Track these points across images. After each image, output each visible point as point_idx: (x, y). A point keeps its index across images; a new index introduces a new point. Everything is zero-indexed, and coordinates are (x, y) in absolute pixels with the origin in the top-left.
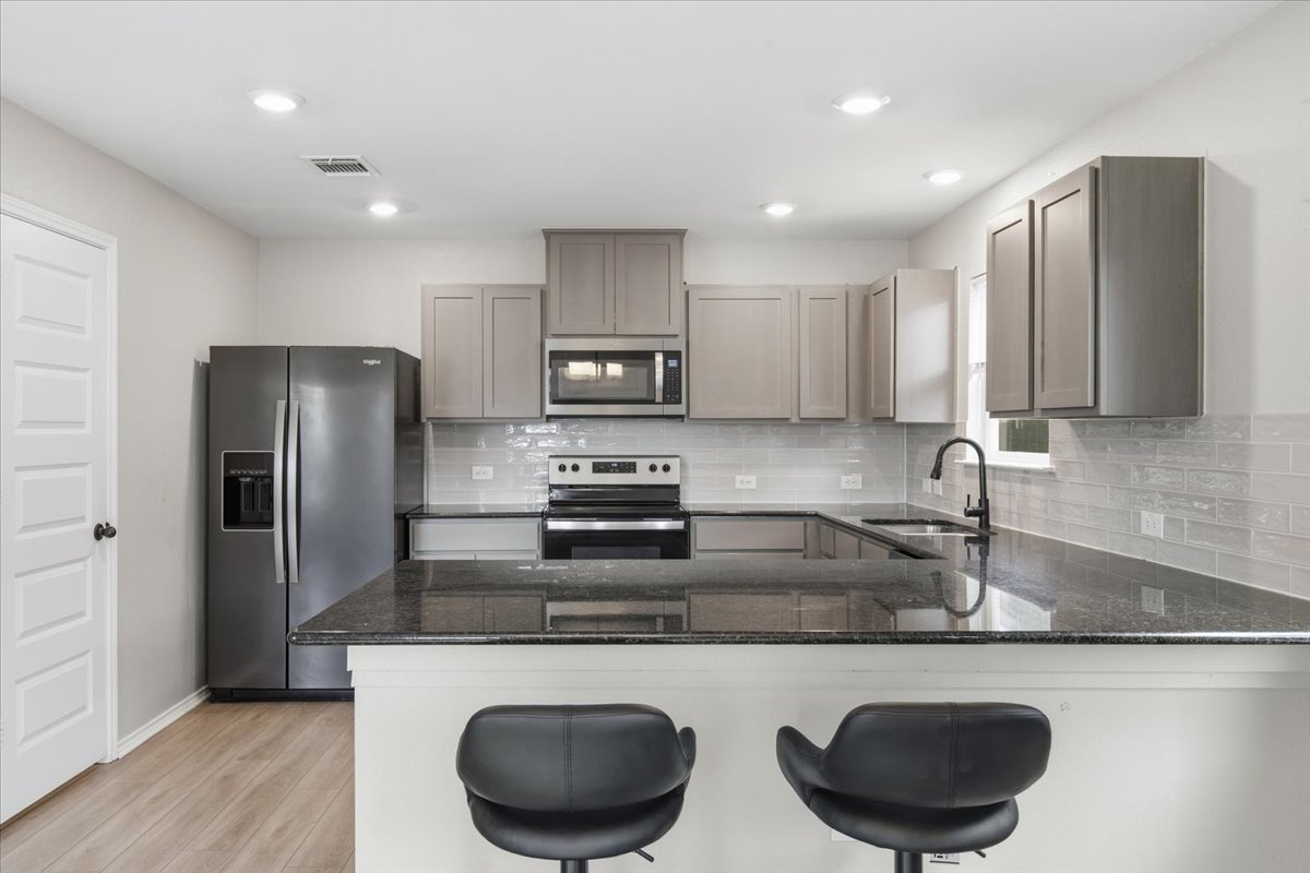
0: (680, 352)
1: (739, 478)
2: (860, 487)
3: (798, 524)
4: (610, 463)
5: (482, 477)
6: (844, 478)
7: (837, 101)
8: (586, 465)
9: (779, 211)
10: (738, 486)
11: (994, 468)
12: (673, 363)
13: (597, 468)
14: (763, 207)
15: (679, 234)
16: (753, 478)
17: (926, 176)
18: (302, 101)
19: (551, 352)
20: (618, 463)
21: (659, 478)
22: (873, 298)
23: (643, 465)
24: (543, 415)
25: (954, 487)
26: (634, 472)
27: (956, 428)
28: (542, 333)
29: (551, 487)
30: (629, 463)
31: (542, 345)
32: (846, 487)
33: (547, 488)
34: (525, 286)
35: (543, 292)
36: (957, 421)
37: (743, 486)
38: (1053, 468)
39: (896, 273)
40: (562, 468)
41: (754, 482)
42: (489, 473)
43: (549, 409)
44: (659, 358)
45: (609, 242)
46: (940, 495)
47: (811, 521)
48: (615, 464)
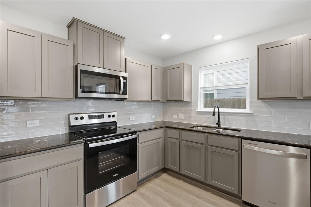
0: (127, 77)
1: (131, 117)
2: (155, 118)
3: (161, 130)
4: (95, 115)
5: (33, 125)
6: (152, 116)
8: (86, 116)
9: (166, 37)
11: (222, 113)
12: (125, 81)
13: (90, 117)
15: (123, 38)
16: (134, 117)
19: (81, 70)
20: (98, 115)
21: (112, 120)
22: (169, 71)
23: (106, 115)
24: (76, 97)
25: (191, 117)
26: (104, 118)
27: (192, 103)
28: (74, 62)
29: (71, 127)
30: (102, 115)
31: (76, 67)
32: (152, 118)
33: (68, 127)
34: (66, 40)
35: (74, 45)
36: (192, 101)
37: (132, 120)
38: (251, 112)
39: (184, 63)
40: (76, 119)
41: (134, 118)
42: (38, 123)
43: (81, 94)
44: (121, 79)
45: (102, 33)
46: (183, 119)
47: (163, 129)
48: (97, 116)
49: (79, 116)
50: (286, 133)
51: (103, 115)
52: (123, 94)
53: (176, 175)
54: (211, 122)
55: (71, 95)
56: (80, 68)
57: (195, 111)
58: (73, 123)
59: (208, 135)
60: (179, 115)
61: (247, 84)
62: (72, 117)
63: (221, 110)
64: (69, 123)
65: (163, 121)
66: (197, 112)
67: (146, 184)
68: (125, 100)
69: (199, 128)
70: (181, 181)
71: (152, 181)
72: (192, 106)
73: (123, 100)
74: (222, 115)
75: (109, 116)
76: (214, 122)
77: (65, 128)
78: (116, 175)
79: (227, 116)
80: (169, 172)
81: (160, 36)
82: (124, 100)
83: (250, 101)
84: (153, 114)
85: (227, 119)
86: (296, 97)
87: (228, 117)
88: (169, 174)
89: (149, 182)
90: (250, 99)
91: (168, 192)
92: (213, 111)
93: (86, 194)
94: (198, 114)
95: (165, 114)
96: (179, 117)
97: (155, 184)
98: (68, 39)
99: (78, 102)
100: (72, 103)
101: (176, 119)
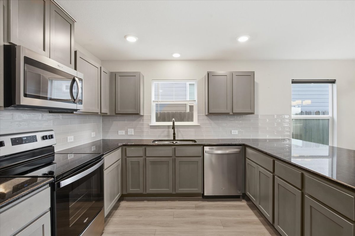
0: (82, 80)
1: (69, 137)
6: (92, 134)
8: (7, 140)
10: (68, 141)
13: (14, 142)
16: (72, 137)
19: (24, 57)
22: (119, 77)
23: (39, 136)
25: (143, 132)
27: (144, 116)
30: (33, 136)
32: (92, 136)
36: (144, 115)
38: (199, 124)
41: (73, 139)
46: (132, 135)
48: (25, 138)
50: (220, 138)
51: (36, 136)
53: (136, 198)
54: (165, 135)
57: (149, 125)
59: (175, 147)
60: (128, 131)
61: (195, 101)
63: (177, 123)
65: (102, 139)
66: (150, 126)
67: (110, 221)
68: (75, 112)
69: (156, 142)
70: (145, 202)
71: (114, 214)
72: (144, 120)
73: (71, 111)
74: (177, 128)
75: (45, 138)
76: (168, 136)
78: (87, 219)
79: (179, 129)
80: (126, 198)
81: (125, 37)
82: (72, 113)
83: (198, 115)
84: (93, 132)
85: (180, 131)
86: (229, 113)
88: (128, 200)
89: (111, 217)
90: (198, 114)
91: (141, 217)
92: (172, 125)
94: (151, 128)
95: (105, 131)
96: (128, 133)
97: (120, 216)
101: (123, 135)
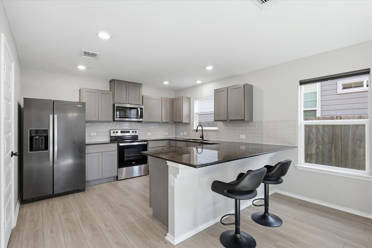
0: (143, 108)
1: (148, 133)
2: (168, 134)
3: (166, 141)
4: (124, 131)
5: (93, 135)
6: (165, 133)
7: (205, 67)
8: (119, 131)
9: (166, 83)
10: (148, 135)
11: (204, 130)
12: (141, 110)
13: (122, 132)
14: (163, 82)
15: (141, 84)
17: (196, 81)
18: (111, 37)
19: (116, 106)
20: (126, 131)
21: (134, 134)
22: (175, 101)
23: (131, 131)
24: (114, 120)
25: (190, 133)
26: (129, 133)
27: (191, 124)
28: (113, 102)
29: (111, 137)
31: (114, 105)
32: (165, 134)
33: (109, 137)
34: (108, 91)
35: (113, 93)
36: (191, 122)
37: (149, 135)
38: (218, 129)
39: (183, 97)
40: (114, 132)
41: (151, 134)
42: (95, 134)
43: (116, 119)
44: (139, 109)
45: (127, 84)
46: (186, 135)
47: (168, 141)
49: (115, 131)
51: (129, 131)
52: (140, 118)
55: (111, 119)
56: (116, 105)
58: (112, 135)
60: (184, 132)
62: (112, 132)
64: (110, 135)
65: (175, 137)
66: (193, 130)
72: (191, 126)
73: (141, 122)
75: (133, 132)
76: (199, 137)
77: (108, 137)
78: (134, 163)
84: (166, 132)
87: (208, 133)
93: (118, 168)
95: (176, 132)
96: (184, 134)
98: (110, 90)
99: (115, 123)
100: (111, 124)
